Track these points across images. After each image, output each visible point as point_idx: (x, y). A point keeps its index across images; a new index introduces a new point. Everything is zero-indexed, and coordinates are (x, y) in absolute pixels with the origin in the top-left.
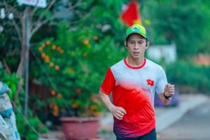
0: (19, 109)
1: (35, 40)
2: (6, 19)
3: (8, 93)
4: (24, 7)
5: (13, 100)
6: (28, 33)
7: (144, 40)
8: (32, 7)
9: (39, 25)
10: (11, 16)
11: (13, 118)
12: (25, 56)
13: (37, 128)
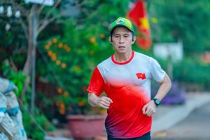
0: (25, 107)
1: (41, 38)
2: (13, 17)
3: (14, 91)
4: (31, 5)
5: (19, 98)
6: (35, 31)
7: (130, 34)
8: (39, 5)
9: (46, 23)
10: (18, 14)
11: (19, 116)
12: (32, 54)
13: (44, 127)
